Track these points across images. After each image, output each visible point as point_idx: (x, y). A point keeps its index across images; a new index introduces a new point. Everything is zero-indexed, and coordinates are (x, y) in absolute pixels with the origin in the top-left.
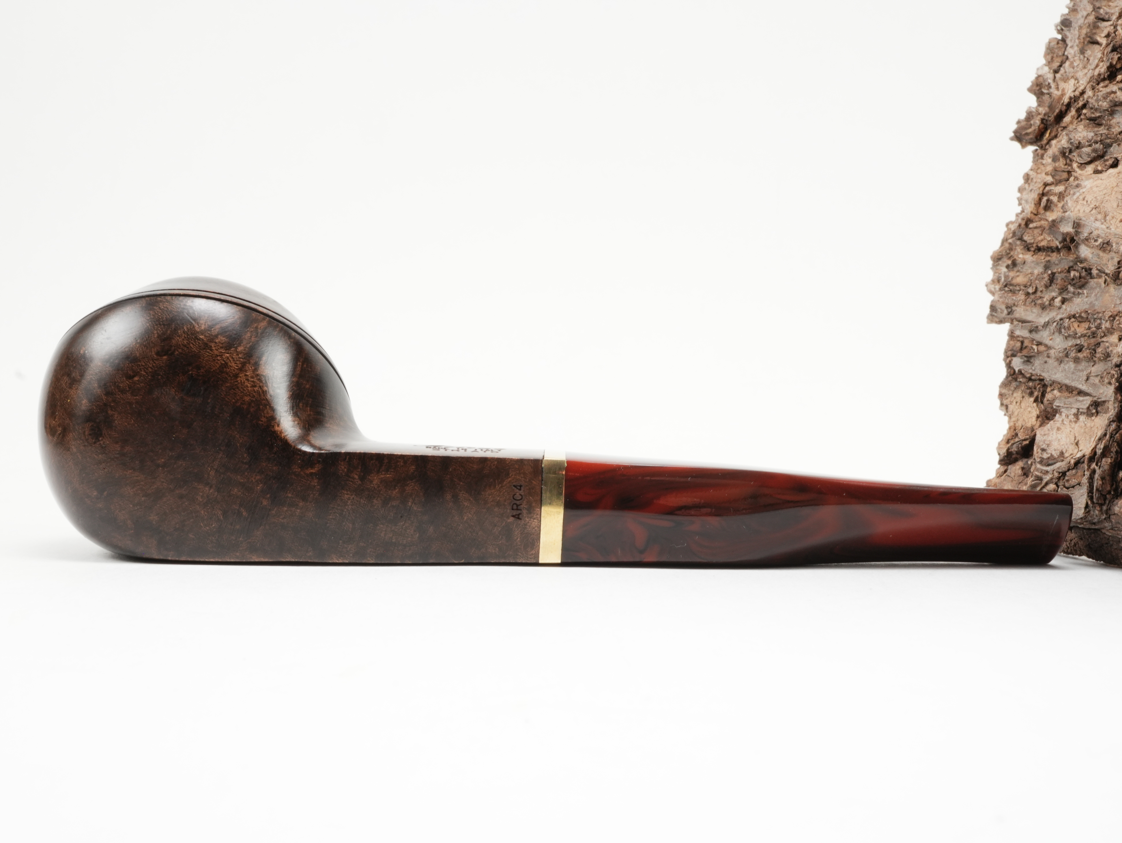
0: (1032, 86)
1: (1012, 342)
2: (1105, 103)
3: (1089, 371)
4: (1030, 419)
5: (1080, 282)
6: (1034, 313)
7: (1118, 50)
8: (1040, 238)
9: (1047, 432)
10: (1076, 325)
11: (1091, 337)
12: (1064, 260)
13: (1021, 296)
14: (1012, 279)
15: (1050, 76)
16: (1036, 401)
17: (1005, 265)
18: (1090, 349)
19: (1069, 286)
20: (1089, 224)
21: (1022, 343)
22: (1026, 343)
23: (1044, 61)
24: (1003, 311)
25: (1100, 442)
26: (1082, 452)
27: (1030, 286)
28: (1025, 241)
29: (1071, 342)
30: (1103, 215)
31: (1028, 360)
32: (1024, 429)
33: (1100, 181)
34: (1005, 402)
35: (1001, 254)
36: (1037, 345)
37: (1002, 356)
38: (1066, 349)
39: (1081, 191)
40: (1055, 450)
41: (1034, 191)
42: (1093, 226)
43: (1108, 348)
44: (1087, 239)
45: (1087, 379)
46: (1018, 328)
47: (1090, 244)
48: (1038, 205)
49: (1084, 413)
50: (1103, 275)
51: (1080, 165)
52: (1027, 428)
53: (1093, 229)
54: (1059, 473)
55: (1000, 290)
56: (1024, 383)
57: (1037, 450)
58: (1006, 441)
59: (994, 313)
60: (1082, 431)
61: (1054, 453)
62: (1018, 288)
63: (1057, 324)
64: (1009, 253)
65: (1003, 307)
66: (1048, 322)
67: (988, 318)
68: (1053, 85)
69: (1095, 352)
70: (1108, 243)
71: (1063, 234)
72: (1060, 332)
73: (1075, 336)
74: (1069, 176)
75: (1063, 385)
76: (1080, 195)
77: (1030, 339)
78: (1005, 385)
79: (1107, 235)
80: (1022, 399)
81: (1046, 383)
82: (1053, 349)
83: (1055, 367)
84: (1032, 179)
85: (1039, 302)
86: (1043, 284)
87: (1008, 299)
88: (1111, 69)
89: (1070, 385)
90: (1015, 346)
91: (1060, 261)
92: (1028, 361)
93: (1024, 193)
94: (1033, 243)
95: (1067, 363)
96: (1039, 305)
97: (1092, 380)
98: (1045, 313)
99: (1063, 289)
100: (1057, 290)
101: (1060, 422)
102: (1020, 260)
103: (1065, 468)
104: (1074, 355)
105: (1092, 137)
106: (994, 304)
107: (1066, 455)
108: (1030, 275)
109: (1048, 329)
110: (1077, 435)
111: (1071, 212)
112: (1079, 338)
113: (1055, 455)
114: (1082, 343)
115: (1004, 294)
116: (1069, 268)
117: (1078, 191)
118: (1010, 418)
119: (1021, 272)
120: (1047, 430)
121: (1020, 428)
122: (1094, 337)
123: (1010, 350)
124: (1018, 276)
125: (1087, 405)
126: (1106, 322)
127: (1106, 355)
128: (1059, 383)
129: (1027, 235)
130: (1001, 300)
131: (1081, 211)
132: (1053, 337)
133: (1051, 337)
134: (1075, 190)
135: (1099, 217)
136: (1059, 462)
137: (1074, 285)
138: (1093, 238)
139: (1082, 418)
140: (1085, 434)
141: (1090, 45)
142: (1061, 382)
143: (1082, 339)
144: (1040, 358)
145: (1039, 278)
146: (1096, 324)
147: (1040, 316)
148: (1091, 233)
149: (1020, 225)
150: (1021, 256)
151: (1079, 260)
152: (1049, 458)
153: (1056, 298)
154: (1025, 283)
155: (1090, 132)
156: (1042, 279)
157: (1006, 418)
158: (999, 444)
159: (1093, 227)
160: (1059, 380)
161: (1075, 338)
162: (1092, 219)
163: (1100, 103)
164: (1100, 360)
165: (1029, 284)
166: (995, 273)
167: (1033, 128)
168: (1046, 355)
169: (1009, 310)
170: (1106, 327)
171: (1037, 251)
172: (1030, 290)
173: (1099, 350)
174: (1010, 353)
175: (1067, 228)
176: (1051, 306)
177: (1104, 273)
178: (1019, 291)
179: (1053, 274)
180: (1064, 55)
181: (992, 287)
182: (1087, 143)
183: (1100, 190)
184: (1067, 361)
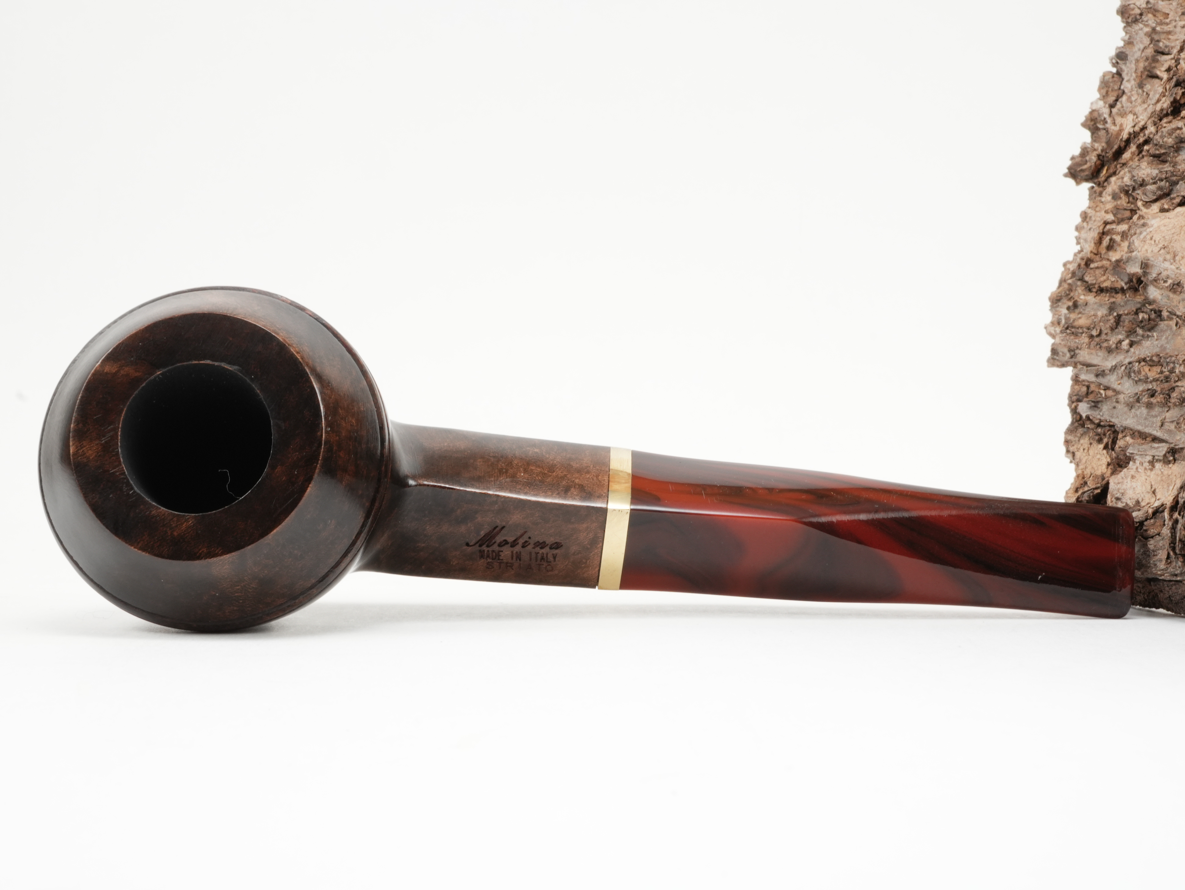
0: (1086, 121)
1: (1076, 387)
2: (1170, 140)
3: (1164, 417)
4: (1100, 467)
5: (1149, 324)
6: (1100, 356)
7: (1182, 85)
8: (1102, 279)
9: (1121, 481)
10: (1147, 369)
11: (1164, 381)
12: (1130, 302)
13: (1084, 339)
14: (1074, 321)
15: (1105, 111)
16: (1106, 447)
17: (1066, 306)
18: (1163, 394)
19: (1138, 329)
20: (1157, 265)
21: (1088, 387)
22: (1093, 388)
23: (1098, 96)
24: (1066, 354)
25: (1182, 490)
26: (1160, 501)
27: (1094, 328)
28: (1087, 282)
29: (1141, 387)
30: (1172, 255)
31: (1096, 405)
32: (1093, 477)
33: (1167, 220)
34: (1071, 449)
35: (1060, 295)
36: (1105, 390)
37: (1066, 401)
38: (1137, 393)
39: (1148, 230)
40: (1130, 499)
41: (1094, 230)
42: (1161, 266)
44: (1156, 280)
45: (1162, 425)
46: (1083, 371)
47: (1159, 285)
48: (1098, 245)
49: (1160, 461)
50: (1174, 317)
51: (1144, 203)
52: (1096, 477)
53: (1162, 270)
55: (1061, 332)
56: (1092, 429)
57: (1112, 498)
58: (1075, 489)
59: (1055, 357)
60: (1159, 479)
61: (1129, 502)
62: (1081, 331)
63: (1126, 368)
64: (1069, 294)
65: (1066, 350)
66: (1116, 366)
67: (1048, 361)
68: (1109, 120)
69: (1170, 397)
70: (1179, 284)
71: (1129, 275)
72: (1129, 376)
73: (1146, 380)
74: (1132, 214)
75: (1136, 431)
76: (1147, 234)
77: (1096, 384)
78: (1070, 431)
79: (1177, 276)
80: (1089, 446)
81: (1117, 429)
82: (1122, 394)
83: (1125, 413)
84: (1091, 217)
85: (1105, 345)
86: (1108, 326)
87: (1070, 342)
88: (1174, 105)
89: (1143, 431)
90: (1080, 390)
91: (1126, 303)
92: (1095, 406)
93: (1083, 232)
94: (1095, 284)
95: (1138, 408)
96: (1104, 348)
97: (1167, 426)
98: (1111, 357)
99: (1130, 331)
100: (1123, 332)
101: (1135, 470)
102: (1081, 301)
103: (1142, 517)
104: (1146, 400)
105: (1157, 174)
106: (1055, 347)
107: (1143, 504)
108: (1093, 317)
109: (1115, 373)
110: (1153, 483)
111: (1139, 252)
112: (1151, 382)
113: (1131, 504)
114: (1155, 388)
115: (1065, 336)
116: (1137, 310)
117: (1145, 231)
118: (1077, 465)
119: (1083, 314)
120: (1121, 477)
121: (1089, 476)
122: (1167, 382)
123: (1075, 395)
124: (1080, 318)
125: (1164, 452)
126: (1180, 366)
127: (1181, 400)
128: (1131, 430)
129: (1089, 276)
130: (1063, 343)
131: (1149, 251)
132: (1122, 381)
133: (1119, 382)
134: (1141, 229)
135: (1168, 257)
136: (1136, 511)
137: (1142, 328)
138: (1163, 279)
139: (1158, 465)
140: (1162, 482)
141: (1149, 80)
142: (1133, 428)
143: (1154, 384)
144: (1108, 403)
145: (1104, 319)
146: (1169, 368)
147: (1107, 360)
148: (1160, 274)
149: (1079, 265)
150: (1082, 297)
151: (1147, 302)
153: (1123, 341)
154: (1087, 325)
155: (1154, 169)
156: (1107, 321)
157: (1073, 466)
158: (1067, 493)
159: (1162, 268)
160: (1131, 426)
161: (1146, 382)
162: (1161, 259)
163: (1165, 139)
164: (1175, 405)
165: (1092, 326)
166: (1054, 315)
167: (1088, 165)
168: (1115, 400)
169: (1072, 353)
170: (1180, 371)
171: (1099, 292)
172: (1094, 333)
173: (1174, 395)
174: (1075, 398)
175: (1134, 269)
176: (1118, 349)
177: (1175, 315)
178: (1082, 333)
179: (1119, 316)
180: (1120, 89)
181: (1052, 329)
182: (1151, 181)
183: (1168, 229)
184: (1138, 407)
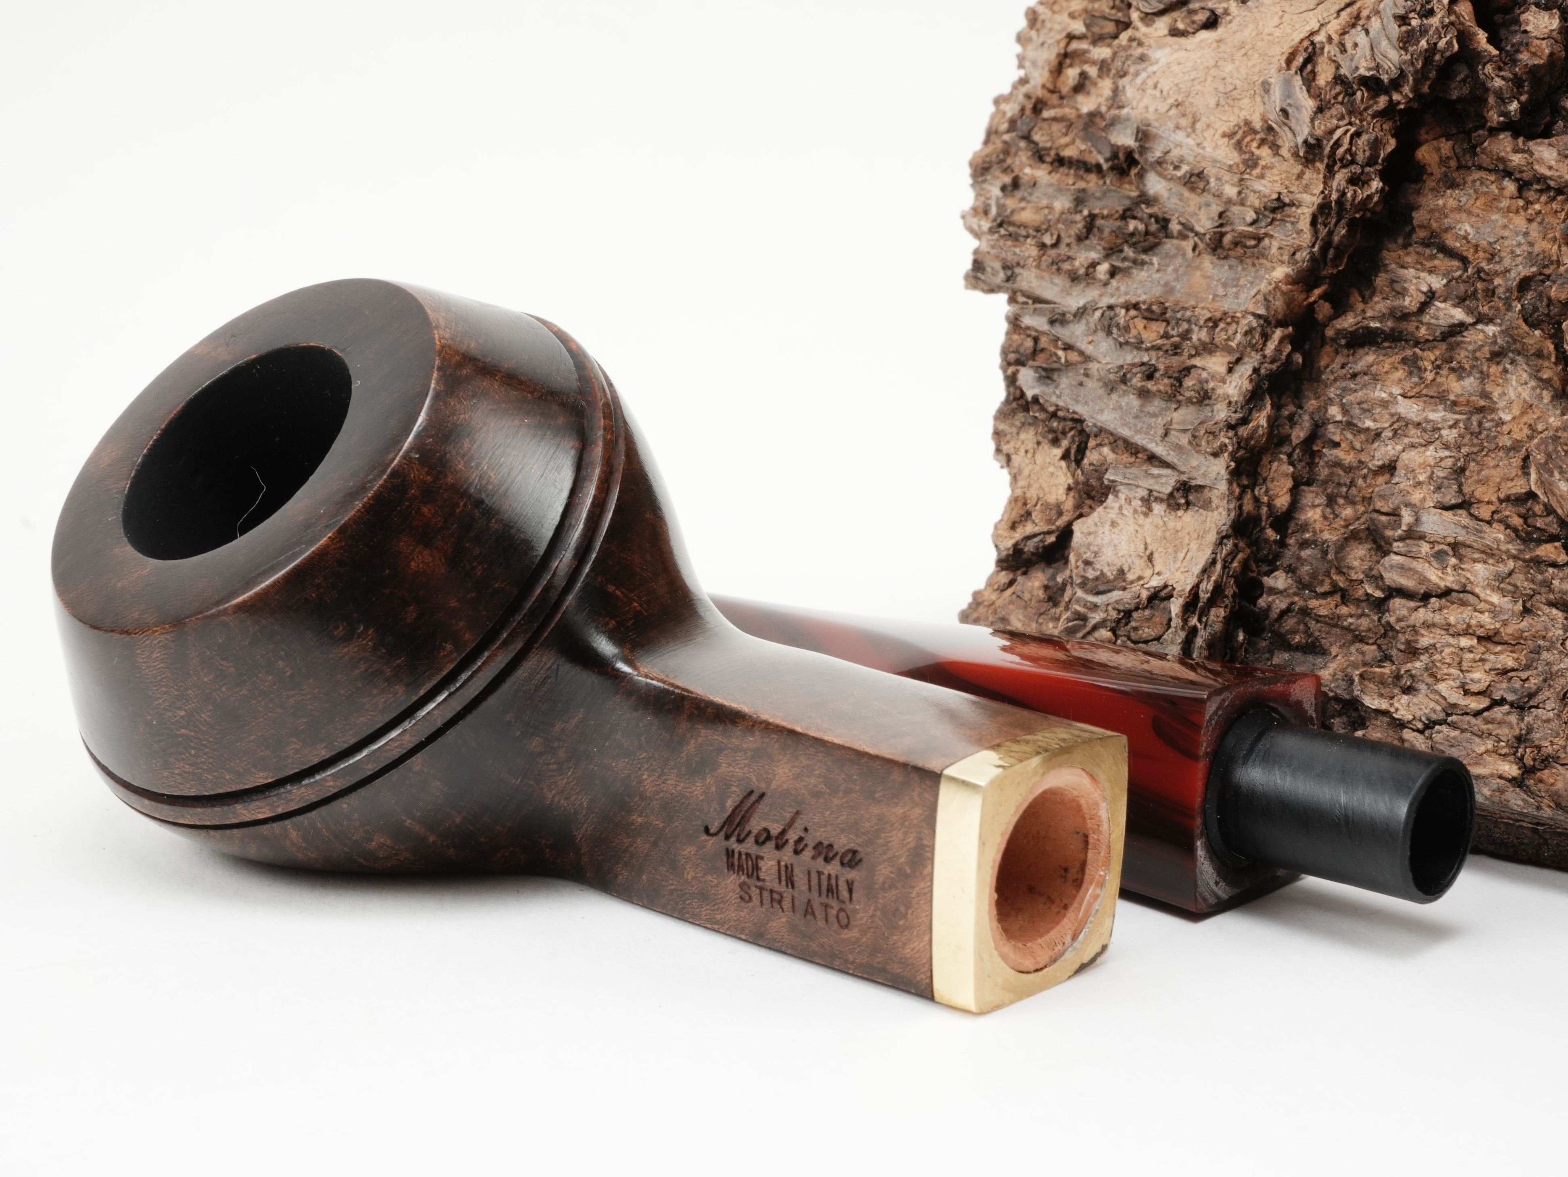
1: (1016, 337)
3: (1169, 419)
4: (1054, 489)
5: (1145, 241)
6: (1056, 285)
8: (1064, 140)
9: (1093, 529)
10: (1140, 323)
11: (1170, 352)
12: (1113, 194)
13: (1030, 250)
14: (1013, 212)
16: (1065, 456)
17: (999, 184)
18: (1170, 377)
19: (1126, 248)
20: (1164, 135)
21: (1036, 340)
22: (1044, 342)
24: (997, 272)
25: (1206, 576)
26: (1161, 577)
27: (1047, 230)
28: (1036, 144)
29: (1130, 357)
30: (1190, 120)
31: (1047, 375)
32: (1042, 505)
33: (1184, 53)
34: (1005, 448)
35: (988, 159)
36: (1065, 349)
37: (997, 360)
38: (1122, 367)
39: (1151, 69)
40: (1108, 565)
41: (1049, 47)
42: (1171, 139)
43: (1207, 382)
44: (1160, 162)
45: (1166, 434)
46: (1026, 311)
47: (1166, 173)
48: (1056, 74)
49: (1161, 500)
50: (1191, 235)
51: (1143, 15)
52: (1047, 506)
53: (1172, 146)
54: (1119, 611)
55: (991, 231)
56: (1043, 421)
57: (1077, 561)
58: (1010, 525)
59: (979, 275)
60: (1159, 534)
61: (1106, 570)
62: (1023, 232)
63: (1103, 315)
64: (1004, 161)
65: (998, 265)
66: (1085, 308)
67: (967, 277)
69: (1181, 385)
70: (1200, 175)
71: (1112, 146)
72: (1109, 333)
73: (1138, 345)
74: (1118, 29)
75: (1119, 438)
76: (1148, 77)
77: (1051, 337)
78: (1003, 415)
79: (1198, 159)
80: (1036, 446)
81: (1087, 430)
82: (1095, 362)
83: (1100, 398)
84: (1043, 21)
85: (1066, 266)
86: (1073, 233)
87: (1006, 252)
89: (1132, 440)
90: (1022, 344)
91: (1104, 194)
92: (1048, 378)
93: (1030, 47)
94: (1050, 149)
95: (1124, 395)
96: (1066, 272)
97: (1174, 436)
98: (1078, 289)
99: (1111, 249)
100: (1099, 248)
101: (1117, 511)
102: (1026, 177)
103: (1129, 604)
104: (1139, 385)
106: (980, 258)
107: (1130, 576)
108: (1046, 211)
109: (1084, 321)
110: (1149, 541)
111: (1133, 108)
112: (1147, 350)
113: (1109, 574)
114: (1153, 362)
115: (997, 240)
116: (1125, 211)
117: (1144, 69)
118: (1015, 478)
119: (1029, 202)
120: (1092, 523)
121: (1034, 502)
122: (1176, 354)
123: (1013, 352)
124: (1023, 209)
125: (1169, 487)
126: (1200, 330)
127: (1202, 393)
128: (1112, 434)
129: (1040, 133)
130: (993, 252)
131: (1151, 109)
132: (1095, 338)
133: (1090, 338)
134: (1139, 67)
135: (1184, 122)
136: (1118, 589)
137: (1133, 245)
138: (1172, 163)
139: (1158, 509)
140: (1164, 541)
142: (1115, 432)
143: (1153, 353)
144: (1070, 374)
145: (1064, 218)
146: (1180, 330)
147: (1069, 294)
148: (1168, 152)
149: (1023, 110)
150: (1028, 170)
151: (1145, 199)
152: (1097, 579)
153: (1099, 264)
154: (1036, 224)
156: (1072, 222)
157: (1004, 476)
158: (996, 527)
159: (1172, 142)
160: (1111, 427)
161: (1139, 349)
162: (1171, 125)
164: (1189, 401)
165: (1044, 227)
166: (978, 195)
168: (1082, 371)
169: (1009, 273)
170: (1199, 340)
171: (1056, 164)
172: (1048, 240)
173: (1189, 382)
174: (1012, 357)
175: (1125, 139)
176: (1090, 278)
177: (1192, 230)
178: (1027, 237)
179: (1092, 217)
181: (974, 222)
183: (1185, 70)
184: (1124, 391)
